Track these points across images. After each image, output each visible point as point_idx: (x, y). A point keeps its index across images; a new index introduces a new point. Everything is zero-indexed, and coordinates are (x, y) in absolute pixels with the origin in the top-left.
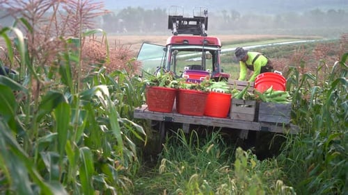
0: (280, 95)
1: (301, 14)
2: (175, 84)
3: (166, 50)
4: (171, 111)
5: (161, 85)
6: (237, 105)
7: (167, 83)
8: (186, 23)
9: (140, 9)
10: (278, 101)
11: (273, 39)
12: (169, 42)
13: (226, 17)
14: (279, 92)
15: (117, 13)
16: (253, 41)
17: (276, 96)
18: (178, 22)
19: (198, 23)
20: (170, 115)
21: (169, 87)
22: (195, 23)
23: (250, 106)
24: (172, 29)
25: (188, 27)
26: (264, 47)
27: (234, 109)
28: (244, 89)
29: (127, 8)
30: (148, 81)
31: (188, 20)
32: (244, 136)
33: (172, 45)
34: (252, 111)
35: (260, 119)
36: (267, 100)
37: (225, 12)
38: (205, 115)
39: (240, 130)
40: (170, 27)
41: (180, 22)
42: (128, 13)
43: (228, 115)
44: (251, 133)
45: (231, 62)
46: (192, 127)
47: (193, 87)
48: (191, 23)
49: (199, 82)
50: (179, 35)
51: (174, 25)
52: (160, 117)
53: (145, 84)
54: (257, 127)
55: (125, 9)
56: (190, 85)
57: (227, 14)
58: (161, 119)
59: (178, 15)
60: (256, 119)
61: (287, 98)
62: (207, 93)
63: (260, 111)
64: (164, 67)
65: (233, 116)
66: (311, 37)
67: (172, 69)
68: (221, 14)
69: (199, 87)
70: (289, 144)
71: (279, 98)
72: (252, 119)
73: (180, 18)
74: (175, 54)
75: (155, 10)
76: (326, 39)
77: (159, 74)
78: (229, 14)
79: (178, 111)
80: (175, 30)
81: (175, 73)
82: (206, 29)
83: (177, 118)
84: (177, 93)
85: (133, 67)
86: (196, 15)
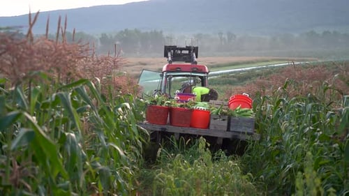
0: (246, 111)
1: (296, 35)
2: (169, 104)
3: (162, 76)
4: (165, 123)
5: (158, 105)
6: (215, 119)
7: (163, 103)
8: (179, 52)
9: (137, 31)
10: (245, 116)
11: (268, 61)
12: (164, 68)
13: (222, 39)
14: (246, 109)
15: (114, 35)
16: (248, 63)
17: (242, 112)
18: (172, 51)
19: (189, 52)
20: (165, 126)
21: (164, 106)
22: (187, 52)
23: (224, 120)
24: (168, 57)
25: (181, 55)
26: (258, 69)
27: (212, 122)
28: (219, 107)
29: (124, 30)
30: (148, 102)
31: (182, 49)
32: (220, 142)
33: (167, 71)
34: (225, 123)
35: (231, 129)
36: (237, 115)
37: (221, 34)
38: (191, 126)
39: (217, 138)
40: (166, 55)
41: (174, 51)
42: (125, 35)
43: (208, 127)
44: (225, 140)
45: (225, 84)
46: (181, 135)
47: (181, 106)
48: (184, 52)
49: (186, 102)
50: (173, 63)
51: (169, 55)
52: (158, 128)
53: (146, 104)
54: (229, 135)
55: (122, 32)
56: (179, 104)
57: (223, 36)
58: (158, 130)
59: (173, 45)
60: (228, 129)
61: (251, 113)
62: (192, 110)
63: (231, 123)
64: (160, 91)
65: (212, 127)
66: (305, 58)
67: (167, 92)
68: (218, 36)
69: (186, 106)
70: (250, 146)
71: (245, 113)
72: (226, 129)
73: (174, 48)
74: (170, 79)
75: (151, 33)
76: (320, 61)
77: (156, 96)
78: (225, 36)
79: (171, 123)
80: (170, 59)
81: (170, 95)
82: (197, 57)
83: (170, 129)
84: (170, 110)
85: (137, 90)
86: (188, 45)
